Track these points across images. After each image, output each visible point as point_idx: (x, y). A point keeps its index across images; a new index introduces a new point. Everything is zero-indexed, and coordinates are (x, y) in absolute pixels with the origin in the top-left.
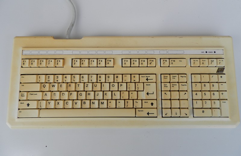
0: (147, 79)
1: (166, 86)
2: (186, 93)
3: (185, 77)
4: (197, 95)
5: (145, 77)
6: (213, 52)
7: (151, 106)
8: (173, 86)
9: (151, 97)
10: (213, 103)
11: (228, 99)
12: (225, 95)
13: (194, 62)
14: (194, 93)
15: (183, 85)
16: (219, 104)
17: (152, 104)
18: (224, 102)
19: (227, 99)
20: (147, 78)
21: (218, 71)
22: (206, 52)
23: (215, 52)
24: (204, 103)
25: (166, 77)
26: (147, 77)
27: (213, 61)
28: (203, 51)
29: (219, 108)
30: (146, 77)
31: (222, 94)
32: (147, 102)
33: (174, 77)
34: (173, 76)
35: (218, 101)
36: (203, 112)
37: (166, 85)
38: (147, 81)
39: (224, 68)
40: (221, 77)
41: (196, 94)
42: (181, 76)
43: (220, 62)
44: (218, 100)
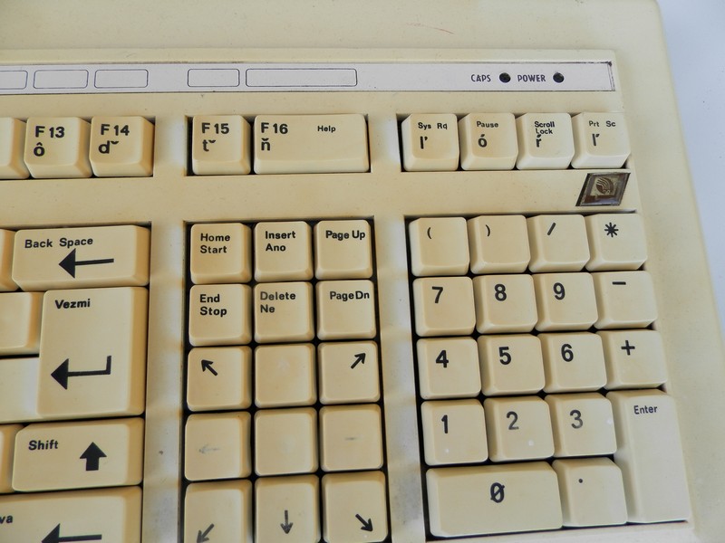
0: (69, 264)
1: (214, 306)
2: (362, 357)
3: (361, 235)
4: (445, 362)
5: (56, 243)
6: (550, 78)
7: (79, 475)
8: (264, 309)
9: (86, 396)
10: (565, 420)
11: (667, 387)
12: (650, 358)
13: (423, 133)
14: (427, 350)
15: (345, 297)
16: (611, 422)
17: (93, 457)
18: (645, 410)
19: (661, 388)
20: (66, 252)
21: (585, 198)
22: (505, 78)
23: (558, 78)
24: (501, 422)
25: (219, 244)
26: (69, 244)
27: (552, 124)
28: (482, 71)
29: (611, 457)
30: (64, 242)
31: (628, 348)
32: (53, 444)
33: (280, 242)
34: (268, 235)
35: (603, 404)
36: (498, 492)
37: (217, 299)
38: (64, 278)
39: (624, 178)
40: (612, 230)
41: (442, 359)
42: (328, 233)
43: (595, 130)
44: (603, 392)
